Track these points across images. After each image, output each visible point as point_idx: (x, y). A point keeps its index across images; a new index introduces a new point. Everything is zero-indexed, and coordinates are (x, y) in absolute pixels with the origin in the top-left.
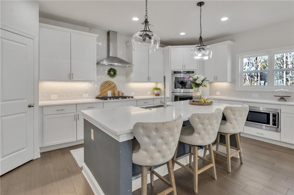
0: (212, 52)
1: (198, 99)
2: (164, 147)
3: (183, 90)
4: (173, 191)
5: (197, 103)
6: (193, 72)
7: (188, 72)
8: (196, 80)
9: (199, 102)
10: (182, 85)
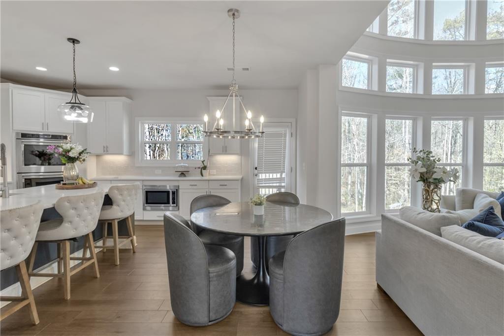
0: (93, 114)
1: (72, 180)
2: (13, 242)
3: (45, 168)
4: (29, 303)
5: (70, 186)
6: (65, 138)
7: (55, 137)
8: (69, 151)
9: (73, 184)
10: (42, 159)
